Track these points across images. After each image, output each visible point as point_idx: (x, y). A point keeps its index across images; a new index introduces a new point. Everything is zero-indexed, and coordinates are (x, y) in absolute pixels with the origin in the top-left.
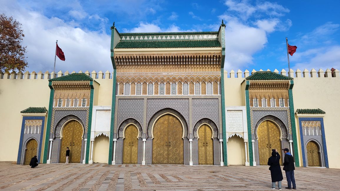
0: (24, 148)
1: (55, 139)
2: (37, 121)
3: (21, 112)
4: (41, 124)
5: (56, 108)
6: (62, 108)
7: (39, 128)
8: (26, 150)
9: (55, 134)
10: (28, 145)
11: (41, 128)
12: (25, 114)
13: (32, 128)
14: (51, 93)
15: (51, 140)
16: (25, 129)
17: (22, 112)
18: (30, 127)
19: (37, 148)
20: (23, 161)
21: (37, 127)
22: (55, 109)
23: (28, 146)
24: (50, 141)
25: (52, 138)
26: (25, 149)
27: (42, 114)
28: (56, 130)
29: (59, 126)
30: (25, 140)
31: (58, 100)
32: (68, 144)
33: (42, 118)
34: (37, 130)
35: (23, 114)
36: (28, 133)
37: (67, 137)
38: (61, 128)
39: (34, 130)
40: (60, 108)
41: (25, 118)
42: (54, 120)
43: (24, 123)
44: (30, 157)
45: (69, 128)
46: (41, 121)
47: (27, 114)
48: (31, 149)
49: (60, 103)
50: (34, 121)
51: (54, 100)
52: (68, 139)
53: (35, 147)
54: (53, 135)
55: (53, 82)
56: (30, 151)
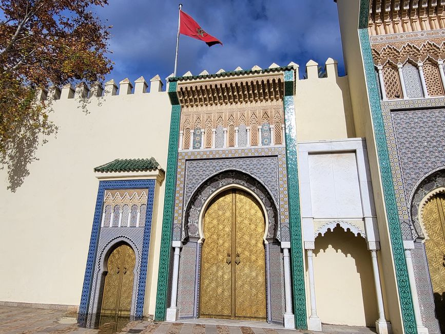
0: (100, 268)
1: (186, 241)
2: (135, 192)
3: (96, 170)
4: (145, 200)
5: (186, 154)
6: (205, 153)
7: (138, 211)
8: (105, 274)
9: (187, 228)
10: (110, 259)
11: (144, 212)
12: (105, 174)
13: (121, 211)
14: (173, 113)
15: (177, 244)
16: (104, 214)
17: (99, 171)
18: (116, 208)
19: (135, 269)
20: (96, 305)
21: (134, 207)
22: (184, 154)
23: (109, 262)
24: (174, 249)
25: (180, 240)
26: (102, 270)
27: (148, 173)
28: (188, 216)
29: (197, 202)
30: (104, 245)
31: (192, 131)
32: (220, 257)
33: (148, 186)
34: (134, 218)
35: (100, 174)
36: (111, 226)
37: (215, 237)
38: (200, 211)
39: (126, 218)
40: (199, 153)
41: (105, 186)
42: (182, 186)
43: (103, 198)
44: (113, 294)
45: (220, 213)
46: (145, 193)
47: (109, 174)
48: (117, 270)
49: (197, 138)
50: (127, 193)
51: (181, 132)
52: (221, 242)
53: (127, 266)
54: (181, 229)
55: (179, 82)
56: (114, 277)
